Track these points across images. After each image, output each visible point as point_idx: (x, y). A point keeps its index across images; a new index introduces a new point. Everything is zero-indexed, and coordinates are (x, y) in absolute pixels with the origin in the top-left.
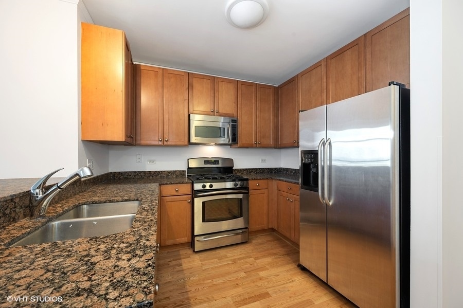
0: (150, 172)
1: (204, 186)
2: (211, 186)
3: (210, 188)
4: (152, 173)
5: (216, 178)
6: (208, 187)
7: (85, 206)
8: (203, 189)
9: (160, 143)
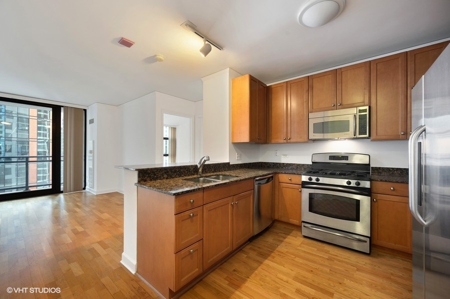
0: (284, 163)
1: (310, 179)
2: (318, 180)
3: (316, 182)
4: (285, 165)
5: (326, 174)
6: (314, 180)
7: (221, 176)
8: (309, 181)
9: (285, 141)
